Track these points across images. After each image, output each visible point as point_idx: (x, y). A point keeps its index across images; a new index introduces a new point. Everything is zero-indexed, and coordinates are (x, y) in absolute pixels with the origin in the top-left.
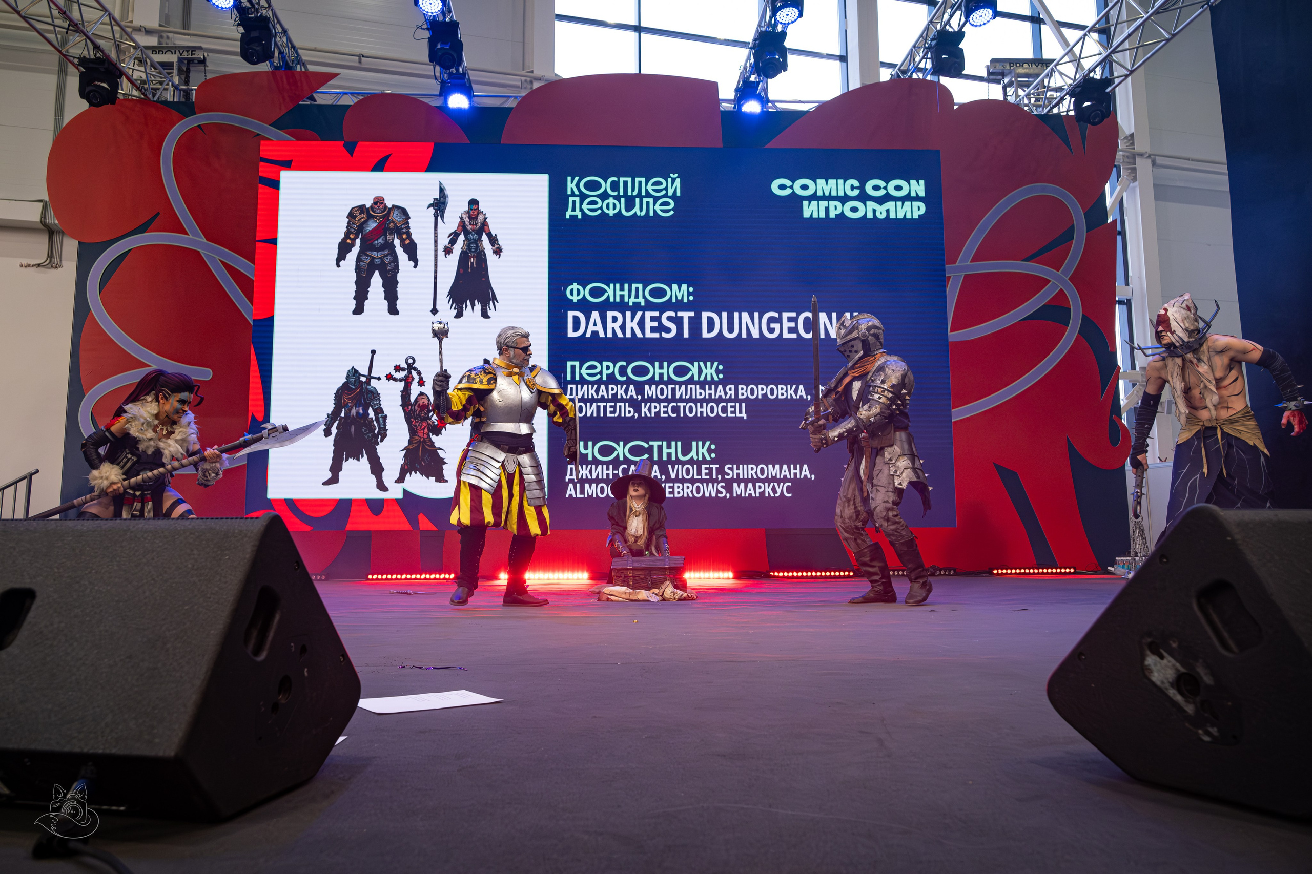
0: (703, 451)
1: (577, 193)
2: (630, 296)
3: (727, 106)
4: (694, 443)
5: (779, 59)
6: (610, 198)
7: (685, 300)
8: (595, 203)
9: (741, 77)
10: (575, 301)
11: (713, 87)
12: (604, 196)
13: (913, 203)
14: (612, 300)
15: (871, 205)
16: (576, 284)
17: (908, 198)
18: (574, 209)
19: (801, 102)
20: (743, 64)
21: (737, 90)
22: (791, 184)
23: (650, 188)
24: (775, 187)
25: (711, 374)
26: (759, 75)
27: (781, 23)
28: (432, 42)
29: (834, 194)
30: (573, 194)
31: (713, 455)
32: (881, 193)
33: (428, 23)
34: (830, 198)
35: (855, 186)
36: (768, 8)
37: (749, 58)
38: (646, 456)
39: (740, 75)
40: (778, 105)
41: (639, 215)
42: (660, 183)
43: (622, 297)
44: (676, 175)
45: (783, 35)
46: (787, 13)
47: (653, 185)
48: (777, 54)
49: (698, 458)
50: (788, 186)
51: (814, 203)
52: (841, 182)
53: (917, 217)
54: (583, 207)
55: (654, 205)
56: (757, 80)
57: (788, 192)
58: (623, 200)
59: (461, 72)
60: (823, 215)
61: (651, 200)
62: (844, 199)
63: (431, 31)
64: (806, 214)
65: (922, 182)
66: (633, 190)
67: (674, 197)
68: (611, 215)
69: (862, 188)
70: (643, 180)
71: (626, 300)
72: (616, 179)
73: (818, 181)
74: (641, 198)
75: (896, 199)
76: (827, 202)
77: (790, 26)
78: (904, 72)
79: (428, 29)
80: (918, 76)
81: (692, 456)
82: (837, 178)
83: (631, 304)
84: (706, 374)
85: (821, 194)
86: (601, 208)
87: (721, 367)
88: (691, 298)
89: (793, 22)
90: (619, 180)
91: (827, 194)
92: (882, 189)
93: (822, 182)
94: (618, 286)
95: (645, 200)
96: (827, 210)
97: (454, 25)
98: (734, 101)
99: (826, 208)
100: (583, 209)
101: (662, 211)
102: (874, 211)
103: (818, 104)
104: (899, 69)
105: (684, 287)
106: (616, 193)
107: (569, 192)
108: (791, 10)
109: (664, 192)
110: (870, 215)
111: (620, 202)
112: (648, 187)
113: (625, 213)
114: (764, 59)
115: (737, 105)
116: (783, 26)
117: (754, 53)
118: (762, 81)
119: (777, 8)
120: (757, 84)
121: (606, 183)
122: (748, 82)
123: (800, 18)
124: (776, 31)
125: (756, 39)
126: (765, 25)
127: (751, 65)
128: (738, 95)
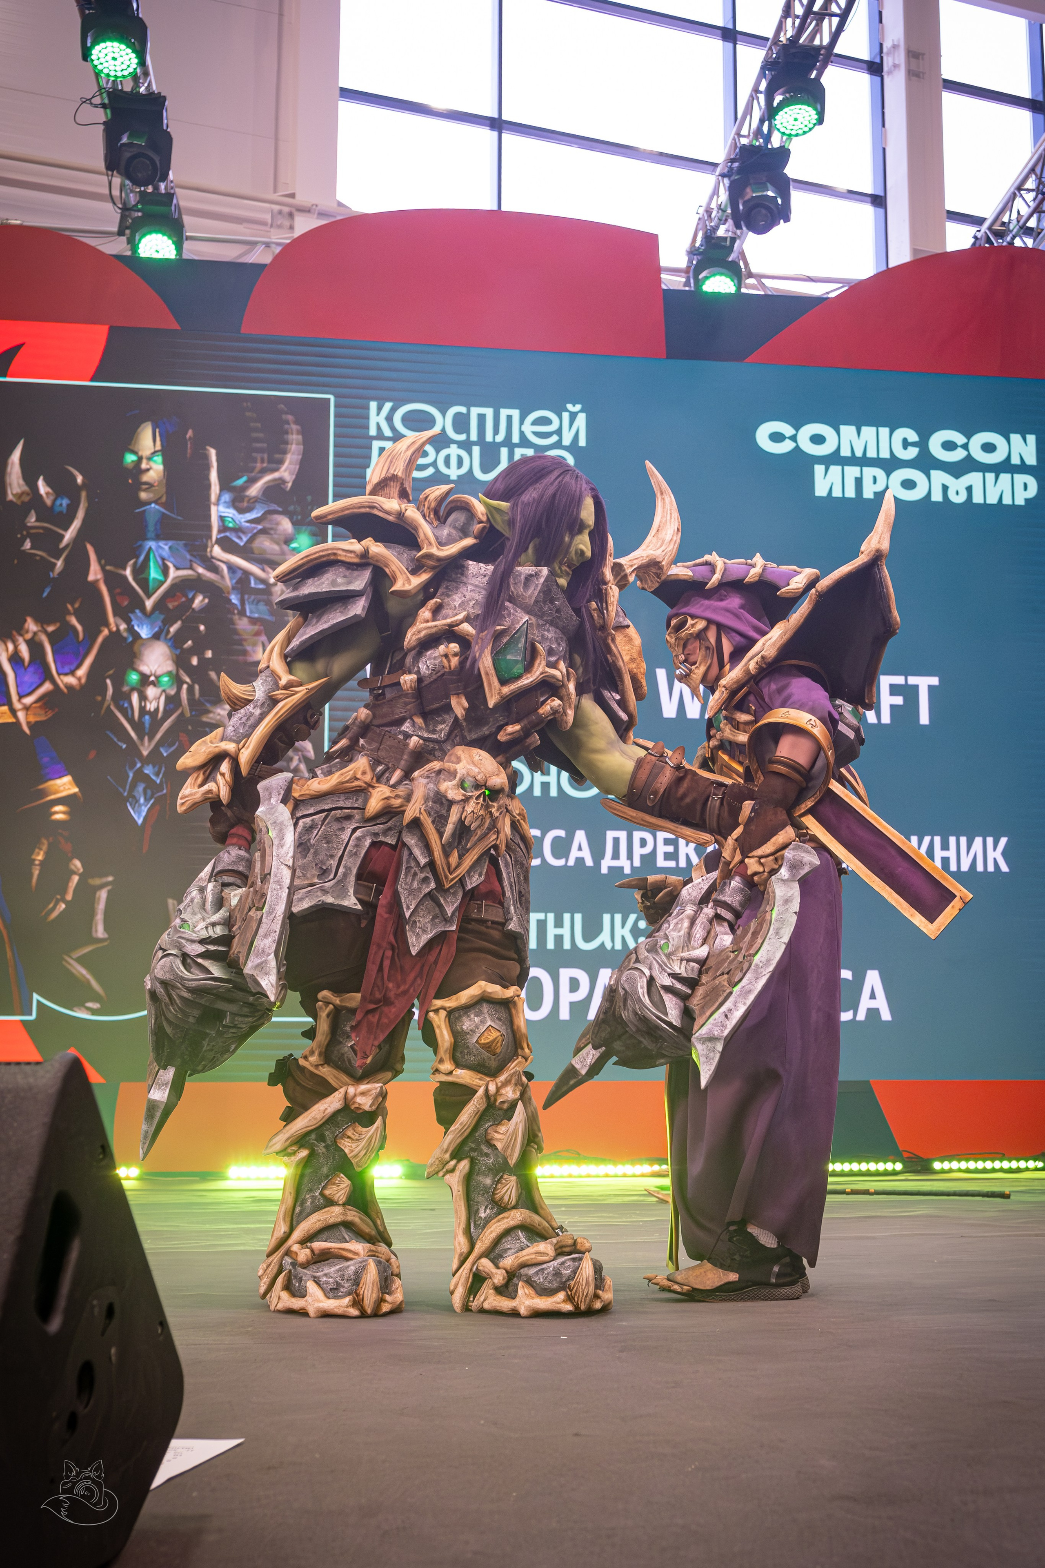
0: (624, 932)
1: (388, 432)
3: (672, 282)
4: (606, 918)
5: (775, 198)
6: (452, 446)
9: (701, 228)
11: (650, 242)
12: (441, 441)
13: (1015, 476)
15: (939, 477)
17: (1005, 467)
19: (810, 280)
20: (704, 203)
21: (692, 252)
22: (793, 432)
23: (528, 428)
24: (762, 435)
26: (738, 226)
27: (783, 134)
28: (112, 132)
29: (871, 454)
30: (380, 436)
32: (958, 455)
33: (105, 95)
34: (864, 461)
35: (910, 440)
36: (755, 102)
37: (715, 192)
39: (698, 224)
40: (768, 282)
42: (547, 421)
44: (578, 407)
45: (783, 154)
46: (795, 115)
47: (534, 423)
48: (773, 187)
49: (613, 947)
50: (787, 435)
51: (835, 470)
52: (884, 431)
53: (1022, 503)
56: (730, 234)
57: (786, 447)
58: (476, 450)
59: (163, 191)
60: (850, 493)
62: (890, 465)
63: (108, 111)
64: (820, 490)
65: (1031, 439)
66: (496, 431)
67: (573, 448)
68: (454, 477)
69: (923, 444)
70: (515, 413)
72: (463, 410)
73: (843, 428)
74: (511, 447)
75: (984, 468)
76: (858, 468)
77: (796, 140)
78: (999, 235)
79: (104, 106)
80: (1024, 243)
81: (603, 944)
82: (877, 424)
85: (849, 454)
86: (434, 464)
89: (805, 133)
90: (469, 411)
91: (859, 453)
92: (959, 450)
93: (849, 431)
96: (859, 482)
97: (156, 101)
98: (687, 271)
99: (856, 479)
102: (945, 488)
103: (841, 285)
104: (990, 229)
106: (462, 437)
107: (373, 432)
108: (802, 110)
109: (555, 438)
110: (937, 496)
111: (470, 454)
112: (523, 428)
113: (478, 474)
114: (747, 197)
115: (692, 281)
116: (785, 138)
117: (727, 185)
118: (739, 237)
119: (775, 104)
120: (728, 243)
121: (444, 415)
122: (713, 238)
123: (817, 127)
124: (769, 146)
125: (731, 159)
126: (749, 135)
127: (720, 205)
128: (694, 262)
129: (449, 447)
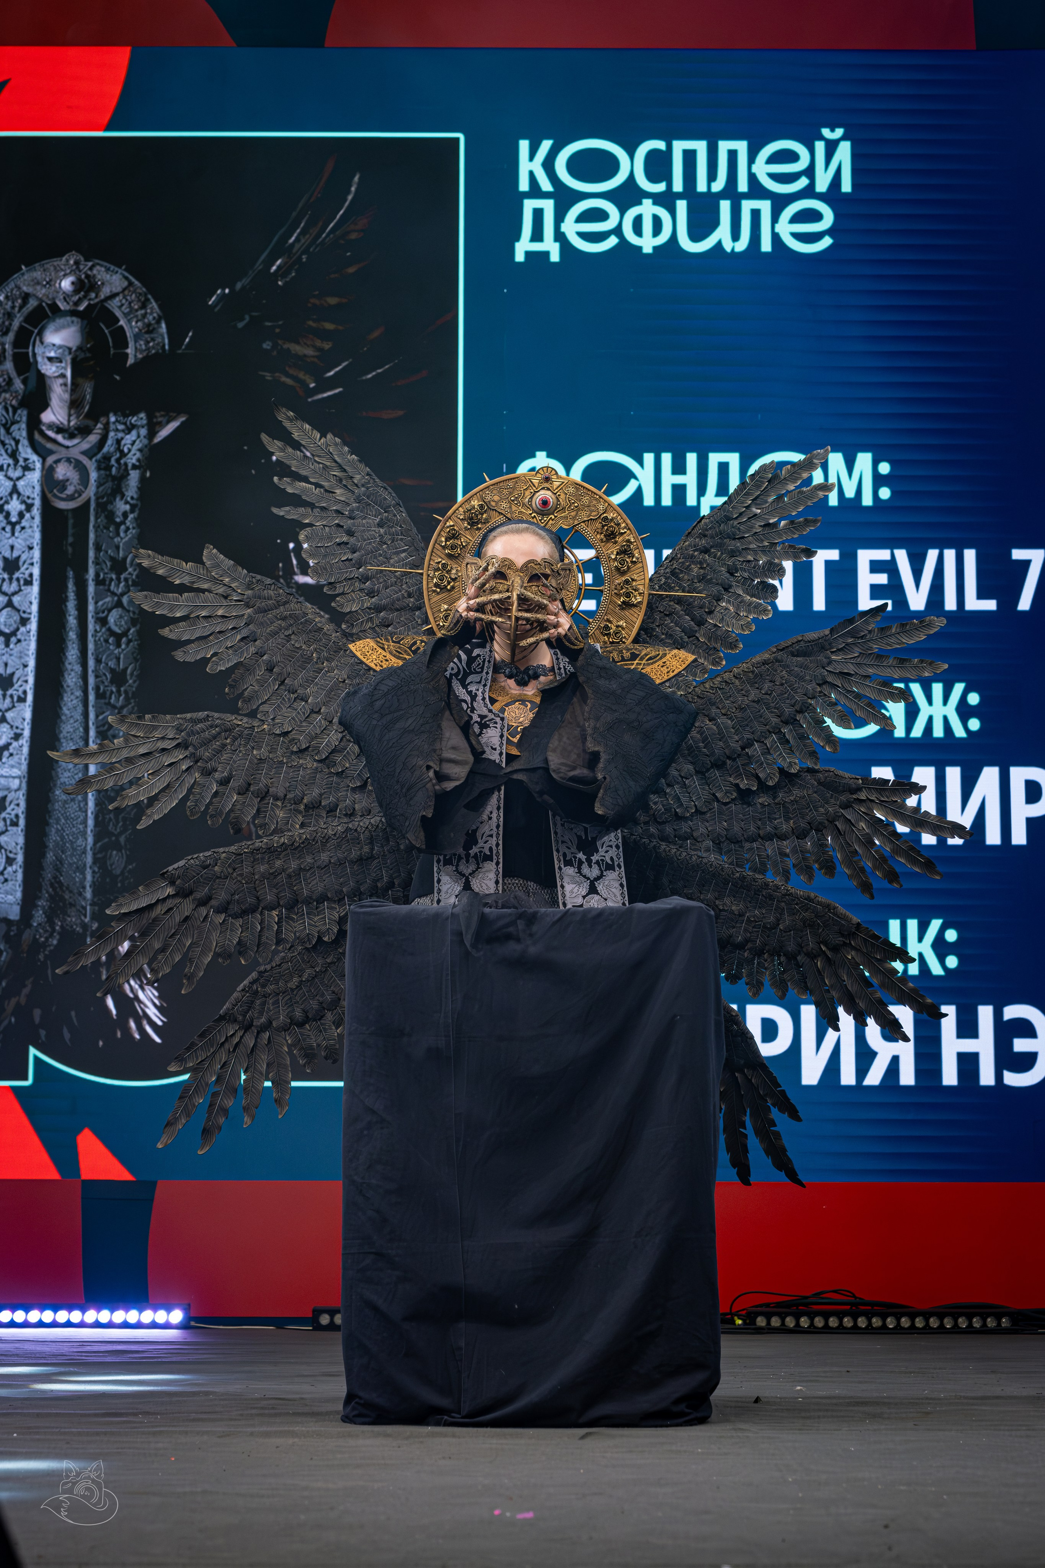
0: (921, 948)
1: (546, 185)
2: (702, 490)
6: (644, 201)
7: (867, 500)
8: (599, 215)
12: (626, 196)
14: (649, 500)
16: (544, 454)
18: (537, 235)
23: (761, 169)
25: (946, 719)
30: (535, 191)
31: (952, 962)
41: (728, 249)
42: (790, 156)
43: (679, 491)
44: (839, 132)
47: (773, 159)
54: (564, 228)
55: (775, 219)
58: (682, 206)
61: (765, 206)
66: (712, 176)
67: (832, 196)
68: (648, 249)
70: (741, 147)
71: (691, 500)
72: (661, 145)
74: (736, 199)
83: (705, 511)
84: (930, 719)
86: (618, 231)
87: (974, 699)
88: (885, 493)
90: (669, 147)
94: (667, 458)
95: (747, 206)
100: (563, 234)
101: (798, 236)
105: (864, 460)
106: (661, 187)
107: (524, 185)
111: (673, 212)
112: (755, 169)
113: (687, 244)
121: (632, 156)
129: (640, 203)
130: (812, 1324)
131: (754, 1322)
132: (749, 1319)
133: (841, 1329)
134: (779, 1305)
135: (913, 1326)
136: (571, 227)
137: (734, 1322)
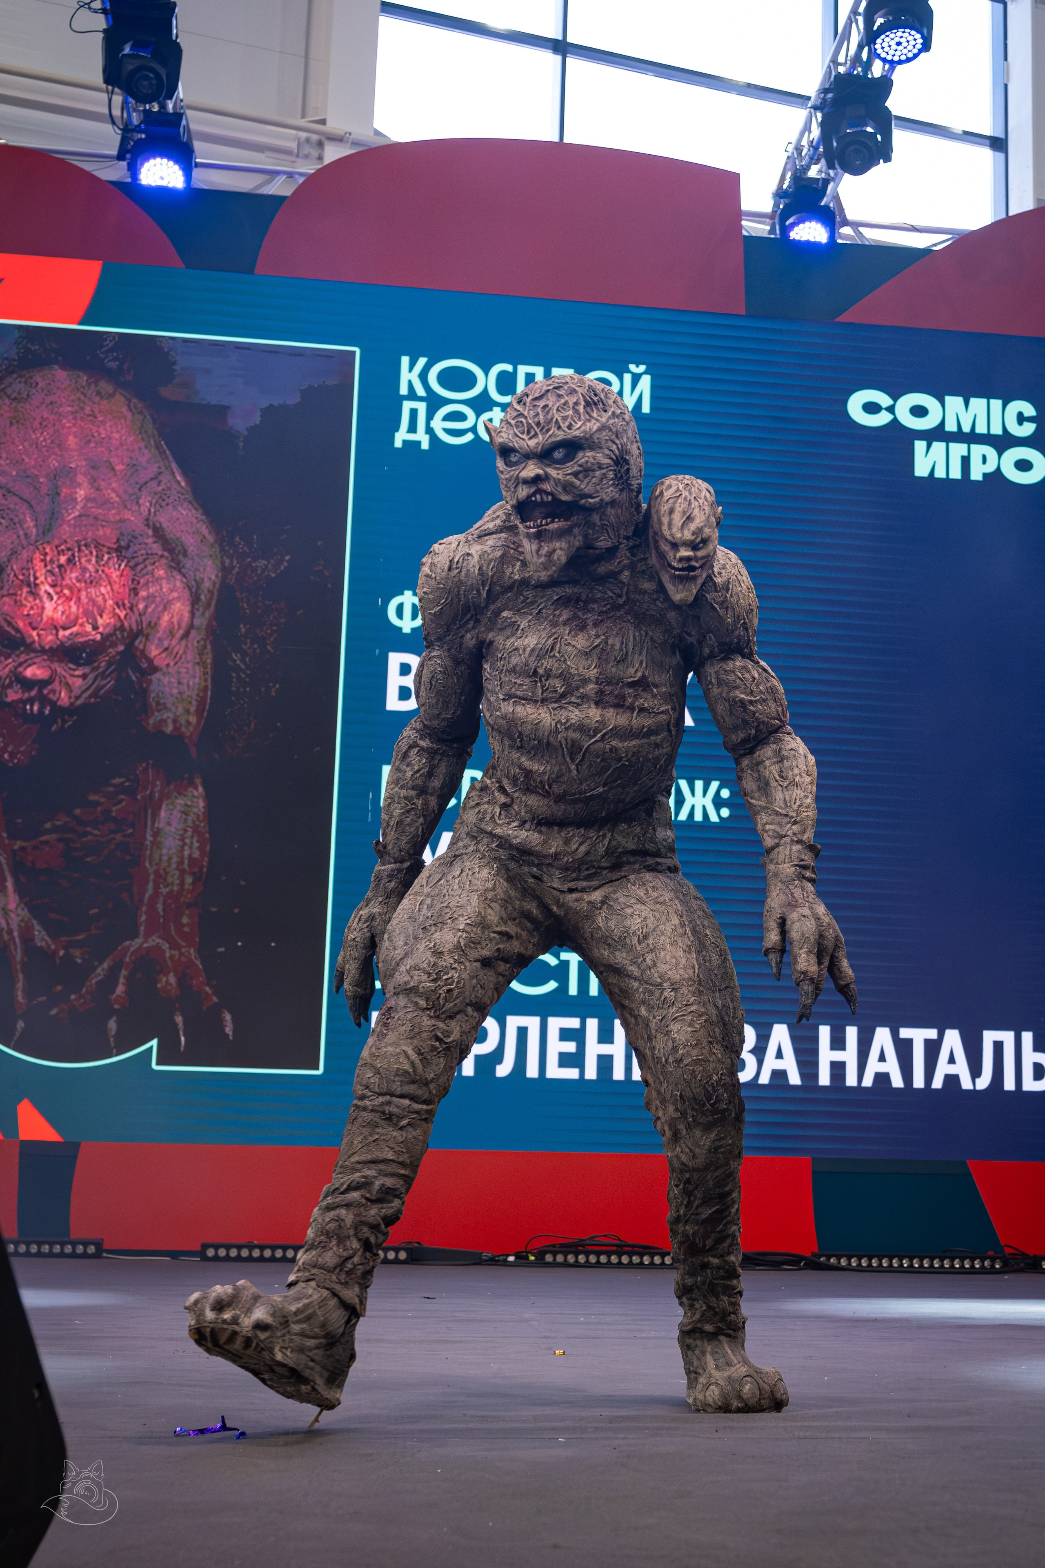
1: (421, 391)
3: (753, 228)
5: (875, 135)
6: (495, 409)
8: (459, 416)
9: (789, 166)
10: (407, 630)
11: (729, 182)
12: (482, 404)
18: (412, 428)
19: (914, 229)
20: (792, 141)
21: (779, 194)
22: (889, 402)
24: (855, 405)
25: (704, 808)
26: (831, 166)
27: (884, 61)
28: (112, 41)
29: (981, 429)
30: (412, 395)
34: (972, 438)
35: (1026, 415)
36: (854, 25)
37: (806, 130)
38: (552, 985)
39: (786, 164)
40: (862, 232)
44: (642, 368)
45: (885, 85)
46: (897, 39)
48: (871, 123)
50: (884, 405)
51: (938, 447)
52: (996, 404)
54: (433, 424)
56: (823, 175)
57: (882, 419)
59: (172, 113)
60: (956, 473)
62: (1002, 442)
64: (921, 470)
72: (509, 368)
73: (948, 399)
76: (965, 446)
77: (899, 68)
84: (693, 807)
85: (953, 429)
86: (474, 429)
87: (725, 794)
89: (908, 60)
90: (515, 369)
91: (966, 429)
93: (954, 402)
96: (966, 461)
98: (771, 216)
99: (962, 457)
100: (432, 429)
103: (950, 236)
107: (404, 390)
108: (906, 35)
114: (842, 134)
115: (777, 227)
116: (887, 66)
117: (820, 119)
118: (833, 179)
119: (875, 28)
120: (820, 184)
121: (486, 373)
122: (803, 179)
123: (922, 54)
124: (870, 76)
125: (825, 89)
126: (846, 62)
127: (812, 142)
128: (781, 207)
129: (491, 410)
130: (587, 1261)
131: (543, 1259)
132: (540, 1256)
133: (609, 1264)
134: (562, 1246)
135: (663, 1263)
136: (438, 424)
137: (527, 1258)
